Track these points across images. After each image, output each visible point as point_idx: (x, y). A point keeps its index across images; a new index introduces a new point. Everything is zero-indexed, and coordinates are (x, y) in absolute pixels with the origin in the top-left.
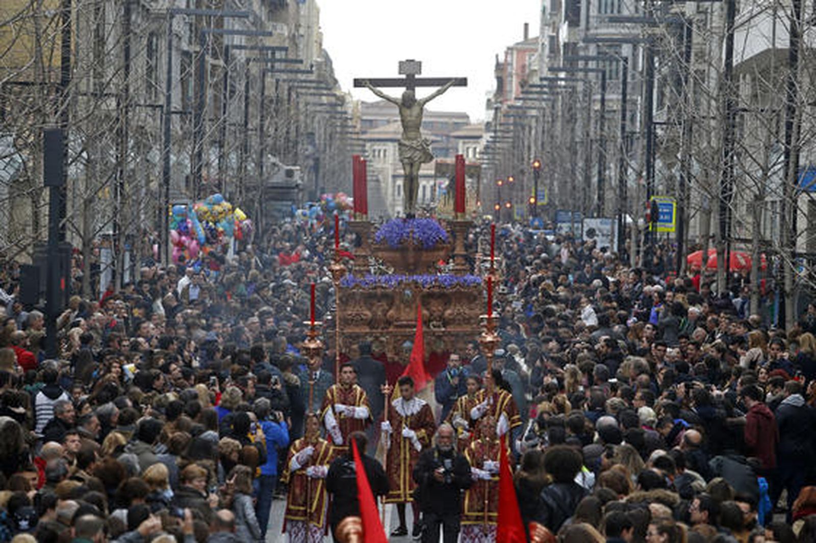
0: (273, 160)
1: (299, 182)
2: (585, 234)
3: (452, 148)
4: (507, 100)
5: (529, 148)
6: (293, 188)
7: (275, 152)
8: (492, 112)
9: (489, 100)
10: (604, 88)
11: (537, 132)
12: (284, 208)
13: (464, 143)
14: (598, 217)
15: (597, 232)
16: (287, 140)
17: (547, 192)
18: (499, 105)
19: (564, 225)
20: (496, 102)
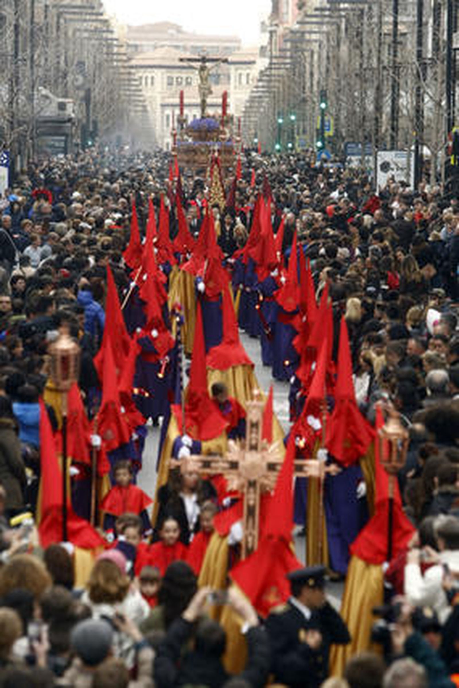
0: (44, 92)
1: (73, 115)
2: (379, 168)
3: (224, 75)
4: (282, 23)
5: (312, 74)
6: (65, 122)
7: (45, 84)
8: (268, 35)
9: (263, 23)
10: (396, 11)
11: (320, 57)
12: (57, 144)
13: (236, 69)
14: (392, 149)
15: (392, 166)
16: (57, 69)
17: (332, 122)
18: (274, 28)
19: (353, 158)
20: (271, 25)
